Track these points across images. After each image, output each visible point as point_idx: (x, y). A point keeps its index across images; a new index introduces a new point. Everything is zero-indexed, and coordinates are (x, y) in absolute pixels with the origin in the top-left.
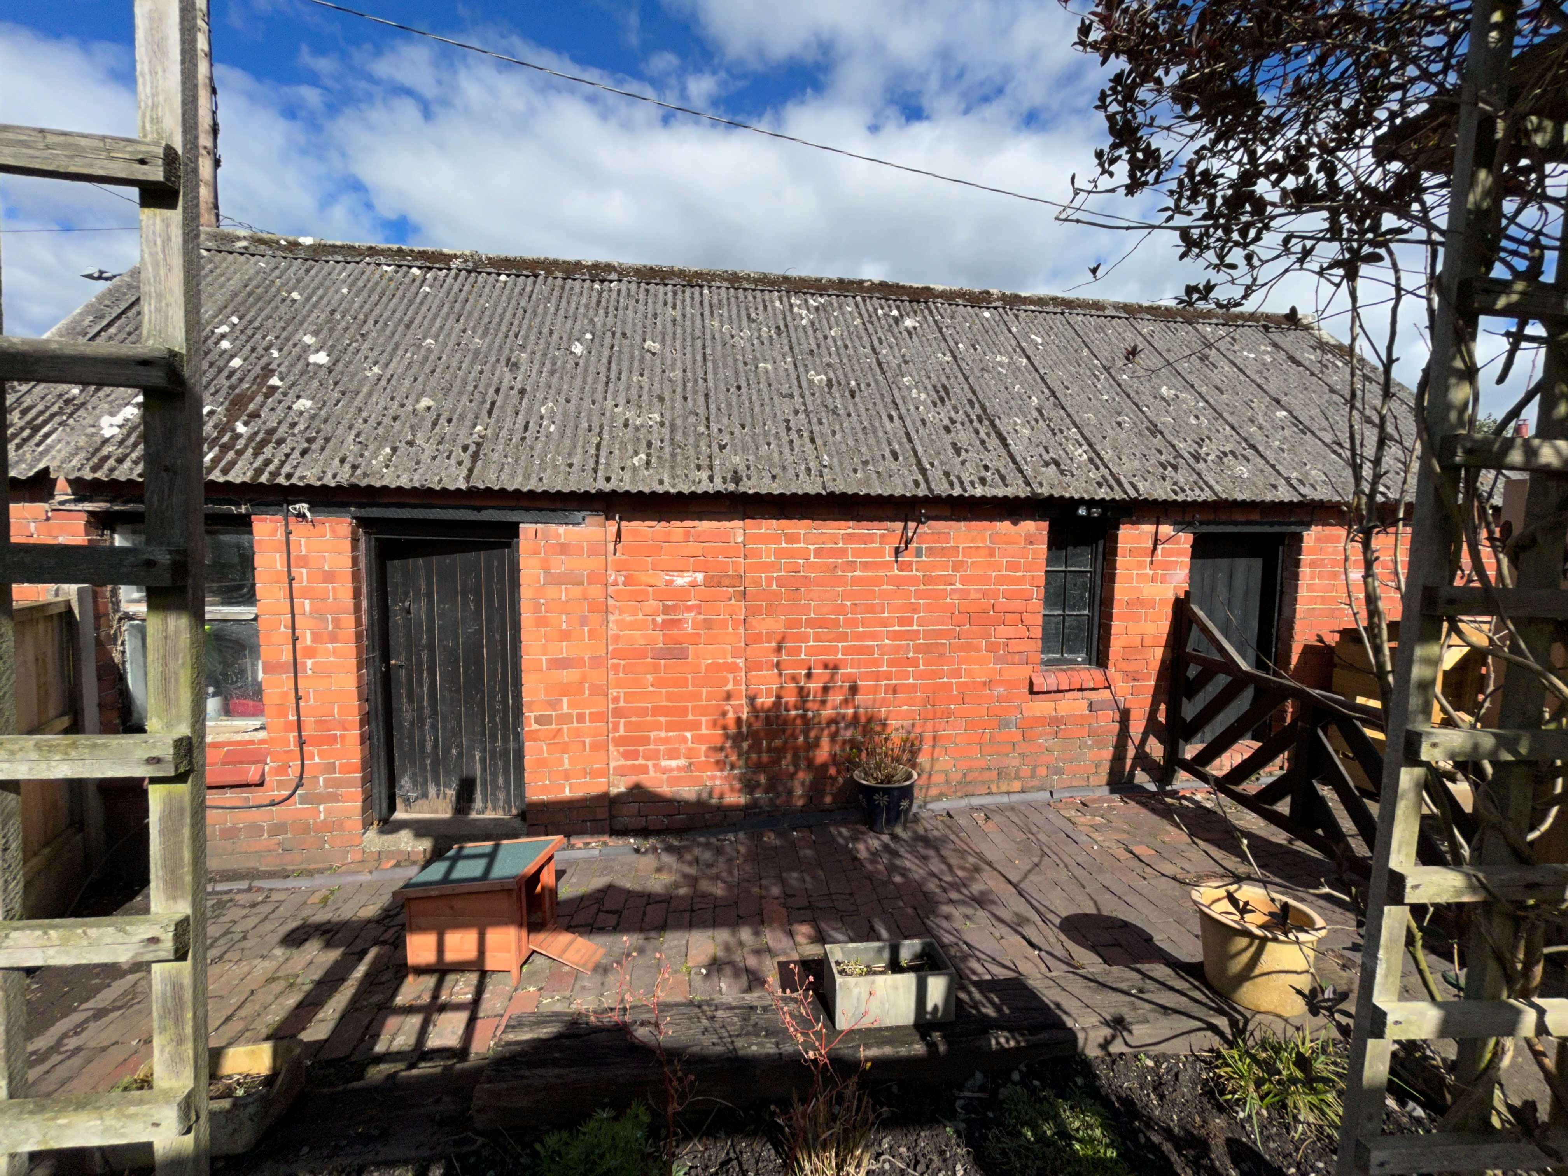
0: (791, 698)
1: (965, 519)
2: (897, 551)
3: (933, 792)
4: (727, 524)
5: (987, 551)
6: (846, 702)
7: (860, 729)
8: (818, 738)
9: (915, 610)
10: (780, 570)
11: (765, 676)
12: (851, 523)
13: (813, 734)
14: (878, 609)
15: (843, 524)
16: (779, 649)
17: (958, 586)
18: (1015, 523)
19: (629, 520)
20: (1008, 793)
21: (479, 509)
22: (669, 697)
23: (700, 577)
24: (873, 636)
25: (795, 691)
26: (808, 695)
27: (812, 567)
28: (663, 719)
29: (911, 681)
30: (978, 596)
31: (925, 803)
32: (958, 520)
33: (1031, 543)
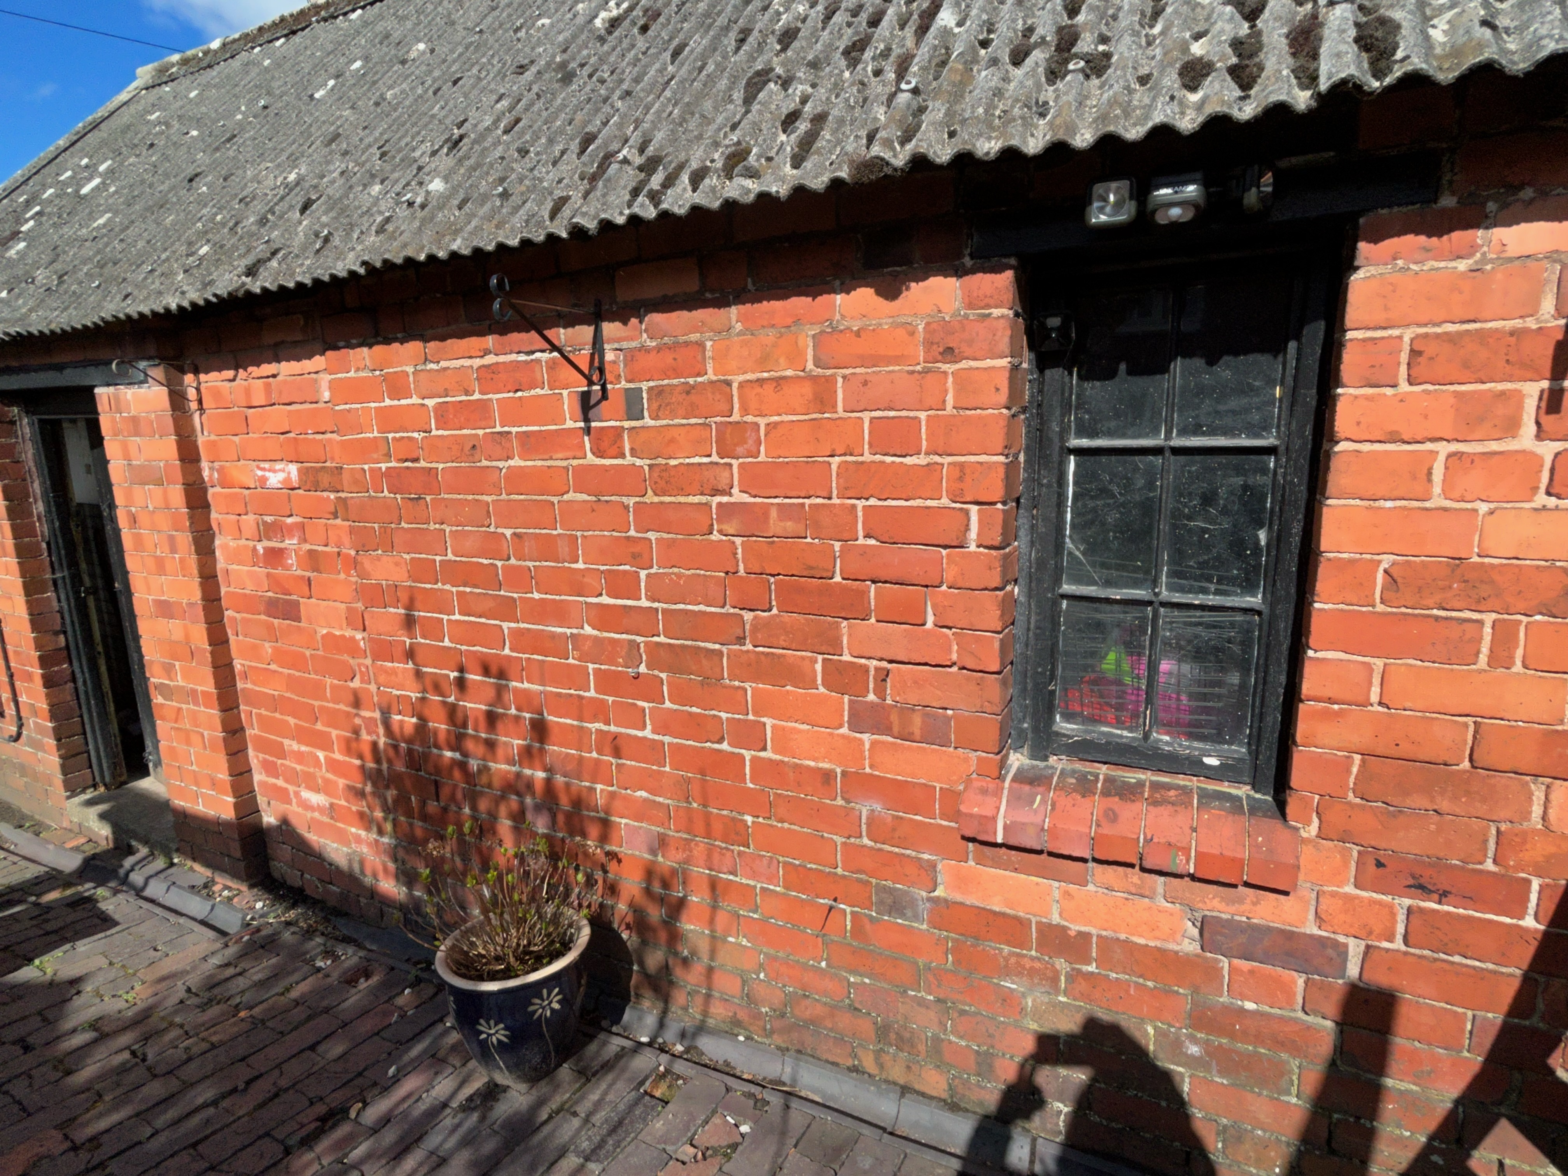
0: (440, 726)
4: (307, 365)
6: (528, 754)
10: (388, 456)
12: (490, 341)
14: (563, 549)
15: (473, 343)
16: (409, 622)
17: (738, 496)
18: (890, 292)
19: (207, 373)
21: (60, 368)
23: (293, 469)
25: (442, 714)
27: (434, 447)
28: (292, 721)
29: (648, 733)
32: (722, 302)
33: (949, 354)
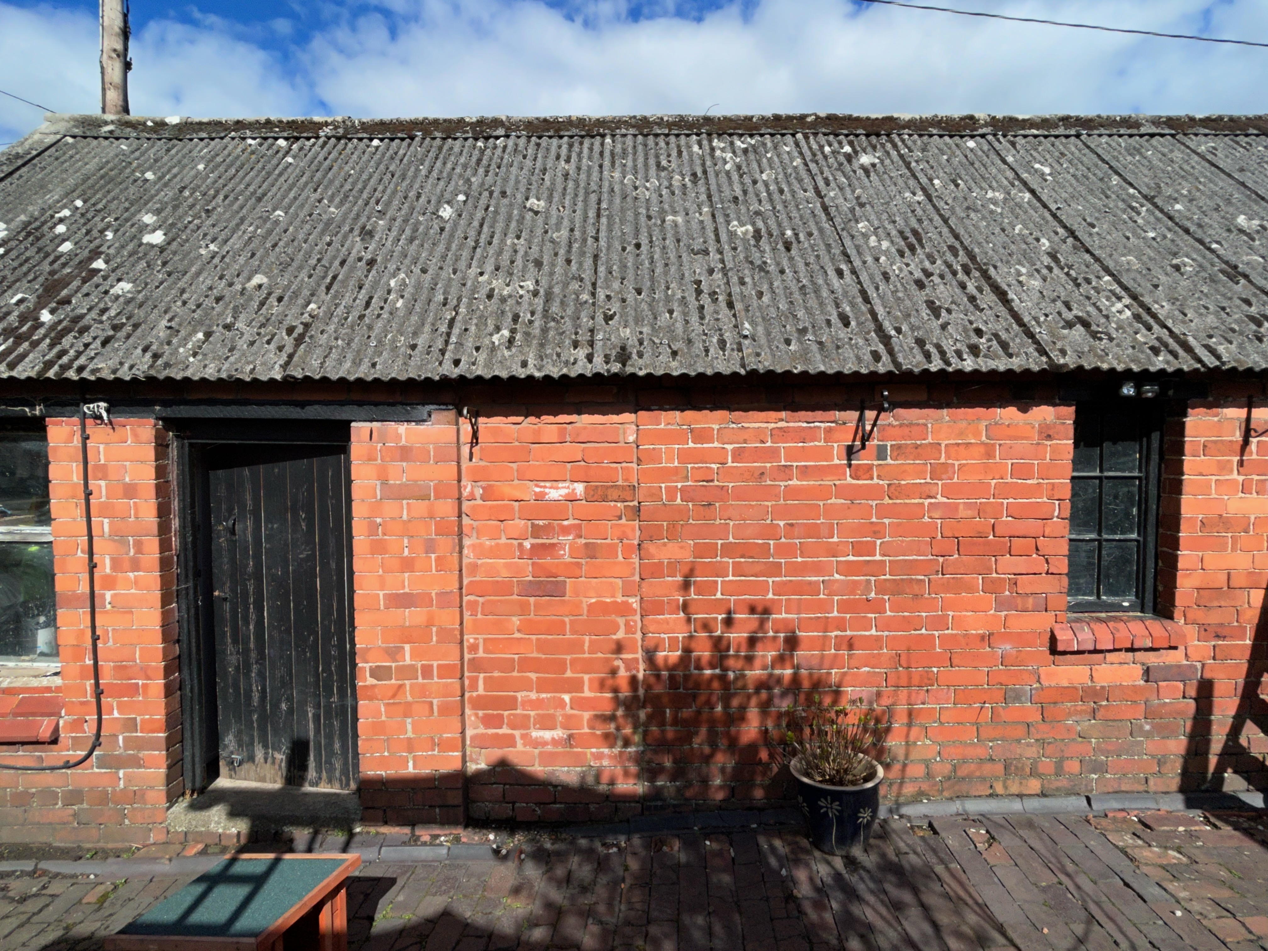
0: (704, 653)
1: (949, 405)
2: (850, 452)
3: (909, 789)
4: (614, 418)
5: (982, 449)
6: (781, 660)
7: (802, 697)
8: (743, 708)
9: (877, 532)
10: (686, 479)
11: (667, 621)
12: (783, 414)
13: (735, 702)
14: (824, 531)
15: (772, 415)
16: (686, 585)
17: (940, 499)
18: (1024, 409)
19: (489, 416)
20: (1020, 796)
21: (302, 405)
22: (541, 646)
23: (580, 488)
24: (818, 569)
25: (708, 644)
26: (728, 649)
27: (730, 474)
28: (533, 676)
29: (873, 632)
30: (969, 513)
31: (898, 805)
32: (939, 406)
33: (1049, 437)
